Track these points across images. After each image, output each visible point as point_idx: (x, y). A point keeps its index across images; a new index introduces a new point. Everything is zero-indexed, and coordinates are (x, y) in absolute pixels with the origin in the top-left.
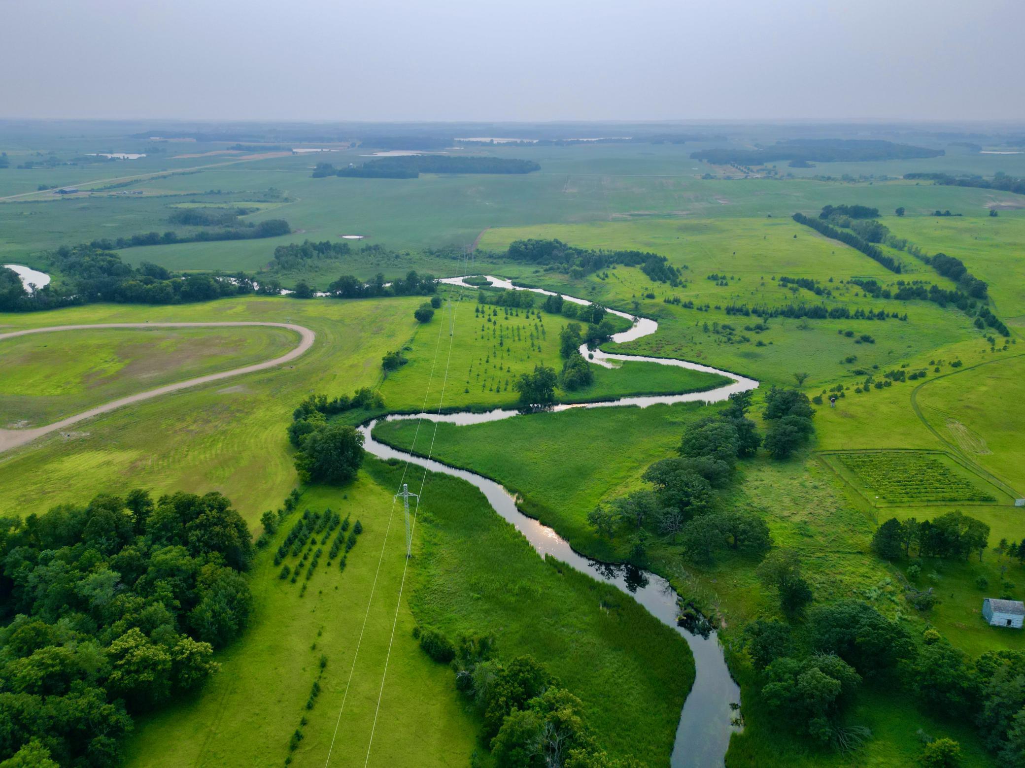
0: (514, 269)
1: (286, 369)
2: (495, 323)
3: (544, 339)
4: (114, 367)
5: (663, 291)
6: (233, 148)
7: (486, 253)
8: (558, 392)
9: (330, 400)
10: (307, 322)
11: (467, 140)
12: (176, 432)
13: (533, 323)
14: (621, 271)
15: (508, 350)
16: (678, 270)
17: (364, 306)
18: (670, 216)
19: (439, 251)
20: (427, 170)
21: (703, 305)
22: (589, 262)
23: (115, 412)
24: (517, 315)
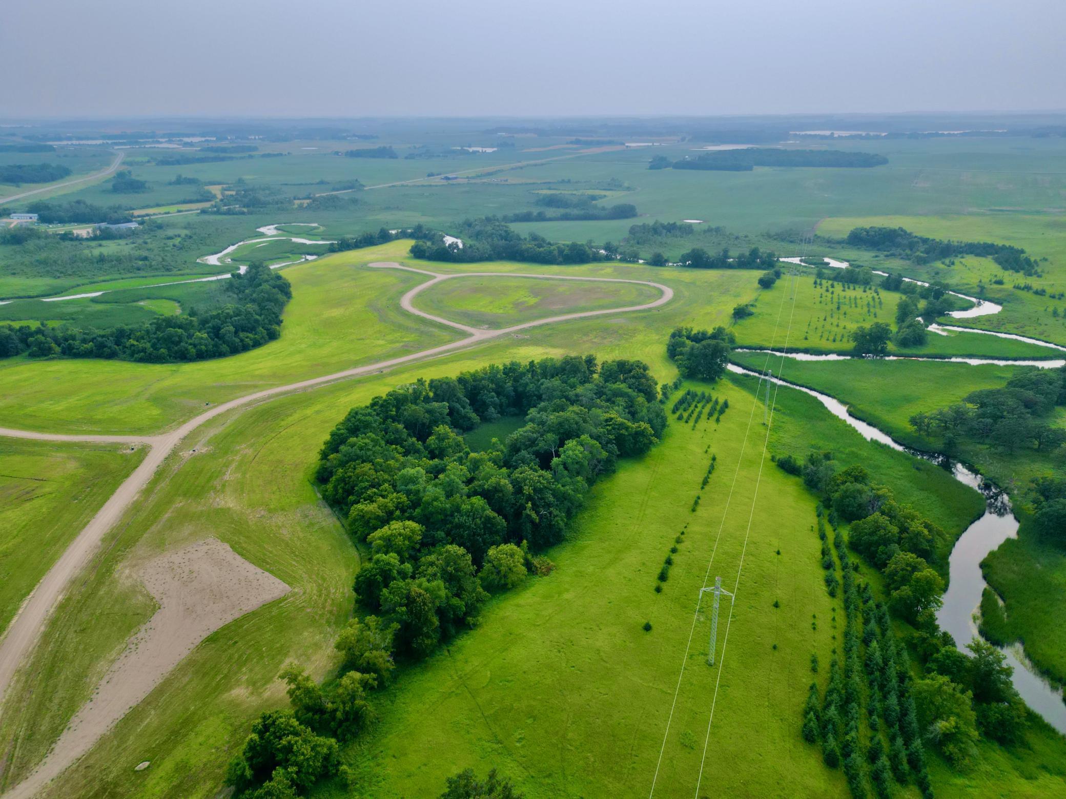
0: (853, 254)
1: (655, 312)
2: (832, 293)
3: (881, 308)
4: (532, 301)
5: (1012, 279)
6: (572, 143)
7: (824, 238)
8: (890, 346)
9: (694, 332)
10: (665, 282)
11: (804, 133)
12: (584, 342)
13: (870, 296)
14: (971, 260)
15: (845, 314)
16: (1035, 262)
17: (711, 275)
18: (1038, 212)
19: (777, 234)
20: (762, 164)
21: (1057, 293)
22: (935, 250)
23: (541, 326)
24: (854, 289)
